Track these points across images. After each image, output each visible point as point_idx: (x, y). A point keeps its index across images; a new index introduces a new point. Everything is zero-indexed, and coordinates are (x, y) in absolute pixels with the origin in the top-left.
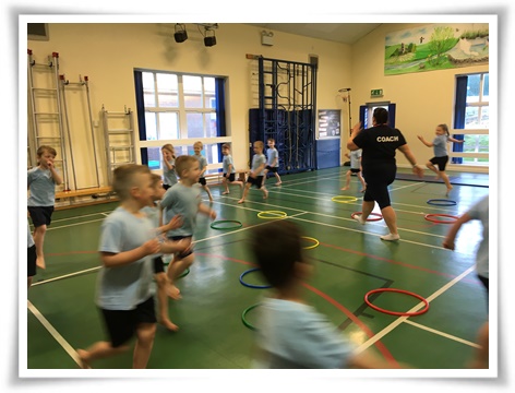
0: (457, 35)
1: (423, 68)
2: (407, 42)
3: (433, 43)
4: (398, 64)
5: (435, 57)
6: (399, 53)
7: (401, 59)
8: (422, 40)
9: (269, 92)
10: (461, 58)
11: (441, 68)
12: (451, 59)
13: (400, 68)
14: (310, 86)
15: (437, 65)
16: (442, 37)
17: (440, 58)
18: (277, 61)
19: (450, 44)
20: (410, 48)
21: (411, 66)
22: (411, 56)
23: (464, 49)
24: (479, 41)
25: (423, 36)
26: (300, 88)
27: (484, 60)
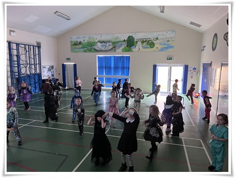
0: (96, 41)
1: (86, 51)
2: (79, 40)
3: (88, 42)
4: (76, 48)
5: (89, 48)
6: (75, 45)
7: (77, 47)
8: (84, 40)
9: (15, 58)
10: (98, 49)
11: (92, 52)
12: (95, 49)
13: (77, 50)
14: (37, 56)
15: (90, 51)
16: (91, 40)
17: (91, 48)
18: (19, 44)
19: (94, 44)
20: (80, 43)
22: (81, 46)
23: (99, 46)
24: (103, 44)
25: (85, 39)
26: (32, 57)
27: (106, 51)
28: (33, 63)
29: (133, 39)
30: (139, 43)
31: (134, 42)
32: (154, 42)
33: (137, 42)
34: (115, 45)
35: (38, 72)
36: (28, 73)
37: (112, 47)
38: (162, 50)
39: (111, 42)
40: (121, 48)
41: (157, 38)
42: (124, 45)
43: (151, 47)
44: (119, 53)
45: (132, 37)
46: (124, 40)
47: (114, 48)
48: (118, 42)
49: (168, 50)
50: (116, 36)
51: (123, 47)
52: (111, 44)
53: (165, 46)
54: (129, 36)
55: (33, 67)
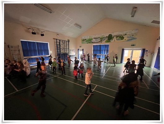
0: (93, 38)
1: (88, 43)
3: (89, 39)
5: (89, 41)
6: (84, 40)
7: (84, 41)
9: (59, 46)
10: (93, 42)
13: (84, 43)
14: (68, 45)
15: (90, 43)
16: (90, 38)
19: (92, 39)
21: (86, 43)
22: (86, 41)
23: (94, 40)
24: (96, 39)
25: (87, 38)
26: (66, 46)
27: (97, 42)
28: (66, 48)
29: (112, 35)
30: (115, 38)
31: (112, 37)
32: (123, 36)
33: (113, 37)
34: (102, 39)
36: (64, 52)
37: (100, 40)
38: (128, 40)
39: (100, 38)
40: (105, 41)
41: (126, 34)
42: (106, 39)
43: (122, 39)
44: (104, 43)
45: (111, 34)
46: (107, 37)
47: (101, 41)
48: (104, 38)
49: (132, 40)
50: (102, 35)
51: (106, 40)
52: (100, 39)
53: (130, 38)
54: (110, 35)
55: (66, 50)
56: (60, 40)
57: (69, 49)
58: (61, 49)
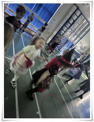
9: (71, 22)
14: (85, 32)
26: (81, 30)
28: (78, 34)
35: (75, 42)
36: (69, 38)
55: (76, 36)
56: (81, 14)
57: (81, 39)
58: (70, 30)
